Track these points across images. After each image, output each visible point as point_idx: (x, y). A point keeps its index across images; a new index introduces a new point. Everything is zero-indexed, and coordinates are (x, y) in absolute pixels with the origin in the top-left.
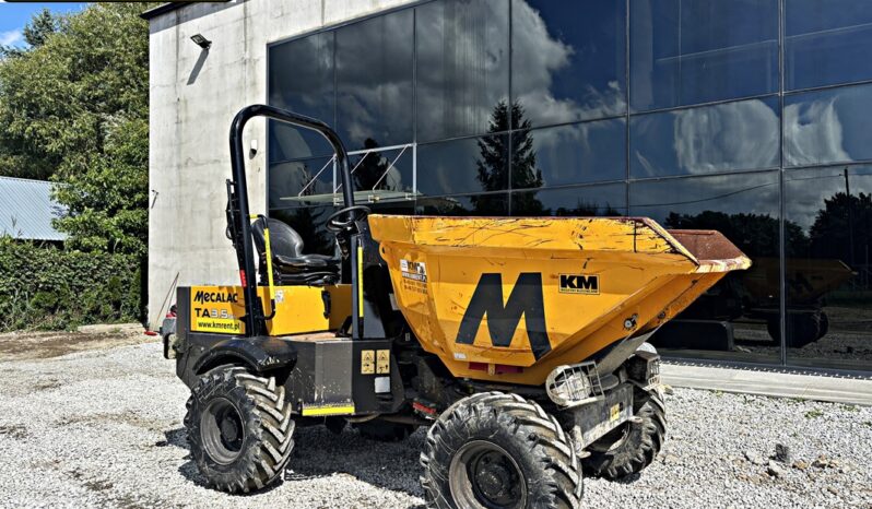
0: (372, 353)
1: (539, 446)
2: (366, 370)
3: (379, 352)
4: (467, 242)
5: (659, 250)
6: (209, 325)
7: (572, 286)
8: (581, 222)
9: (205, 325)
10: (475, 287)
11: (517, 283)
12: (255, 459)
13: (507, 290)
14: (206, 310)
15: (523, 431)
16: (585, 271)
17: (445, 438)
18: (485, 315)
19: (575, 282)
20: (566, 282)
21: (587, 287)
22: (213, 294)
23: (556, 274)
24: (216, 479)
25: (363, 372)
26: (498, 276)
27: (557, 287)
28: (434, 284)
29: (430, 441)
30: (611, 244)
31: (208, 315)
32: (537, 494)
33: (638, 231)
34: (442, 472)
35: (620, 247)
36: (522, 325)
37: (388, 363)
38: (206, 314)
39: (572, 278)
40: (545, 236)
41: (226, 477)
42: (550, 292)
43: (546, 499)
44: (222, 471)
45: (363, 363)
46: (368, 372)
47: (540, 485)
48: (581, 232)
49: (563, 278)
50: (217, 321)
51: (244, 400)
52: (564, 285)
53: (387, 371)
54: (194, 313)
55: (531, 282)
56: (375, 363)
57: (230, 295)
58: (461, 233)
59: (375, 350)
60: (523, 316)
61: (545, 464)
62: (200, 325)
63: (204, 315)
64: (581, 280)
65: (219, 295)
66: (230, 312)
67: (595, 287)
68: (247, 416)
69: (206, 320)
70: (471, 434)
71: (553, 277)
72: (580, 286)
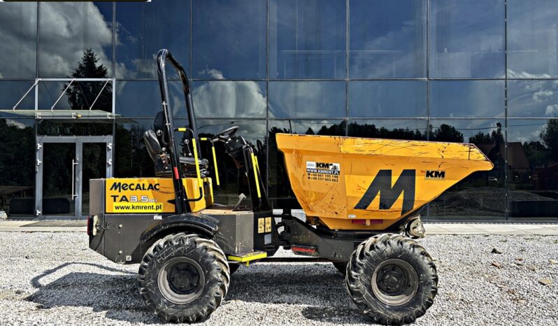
0: (263, 219)
1: (425, 258)
2: (261, 231)
3: (266, 219)
4: (377, 153)
5: (480, 159)
6: (128, 208)
7: (432, 176)
8: (443, 145)
9: (122, 208)
10: (374, 177)
11: (401, 175)
12: (216, 295)
13: (394, 179)
14: (124, 196)
15: (417, 251)
16: (440, 169)
17: (371, 260)
18: (379, 193)
19: (434, 174)
20: (429, 174)
21: (439, 177)
22: (133, 184)
23: (424, 170)
24: (177, 316)
25: (259, 232)
26: (390, 171)
27: (424, 176)
28: (346, 176)
29: (359, 264)
30: (458, 156)
31: (127, 200)
32: (426, 281)
33: (471, 150)
34: (368, 280)
35: (462, 157)
36: (401, 197)
37: (270, 226)
38: (124, 199)
39: (432, 172)
40: (424, 151)
41: (188, 312)
42: (420, 180)
43: (430, 283)
44: (184, 308)
45: (259, 226)
46: (262, 232)
47: (428, 276)
48: (443, 149)
49: (428, 172)
50: (135, 204)
51: (206, 256)
52: (427, 176)
53: (270, 230)
54: (109, 199)
55: (409, 175)
56: (265, 226)
57: (151, 185)
58: (373, 148)
59: (264, 218)
60: (403, 192)
61: (429, 266)
62: (117, 208)
63: (121, 200)
64: (437, 173)
65: (138, 185)
66: (151, 196)
67: (443, 176)
68: (208, 267)
69: (124, 204)
70: (387, 256)
71: (423, 172)
72: (436, 176)
